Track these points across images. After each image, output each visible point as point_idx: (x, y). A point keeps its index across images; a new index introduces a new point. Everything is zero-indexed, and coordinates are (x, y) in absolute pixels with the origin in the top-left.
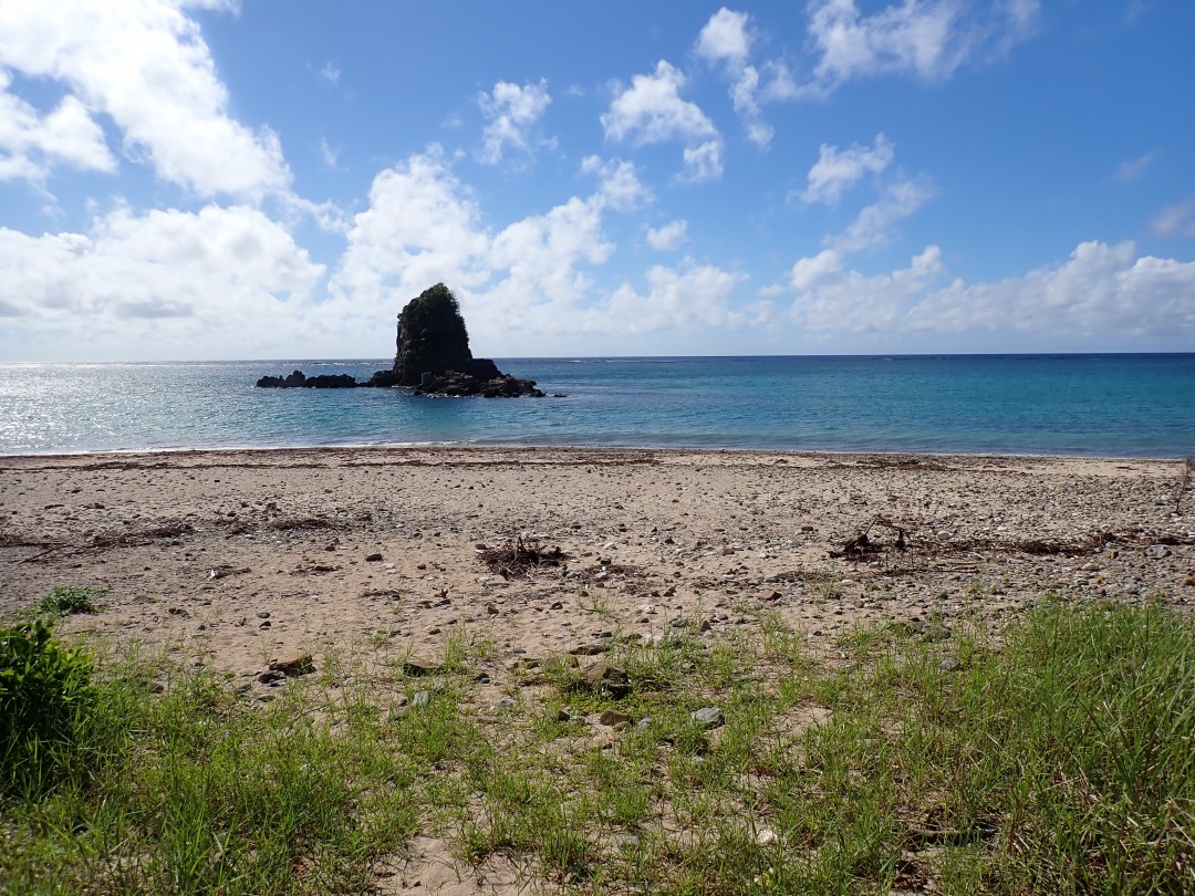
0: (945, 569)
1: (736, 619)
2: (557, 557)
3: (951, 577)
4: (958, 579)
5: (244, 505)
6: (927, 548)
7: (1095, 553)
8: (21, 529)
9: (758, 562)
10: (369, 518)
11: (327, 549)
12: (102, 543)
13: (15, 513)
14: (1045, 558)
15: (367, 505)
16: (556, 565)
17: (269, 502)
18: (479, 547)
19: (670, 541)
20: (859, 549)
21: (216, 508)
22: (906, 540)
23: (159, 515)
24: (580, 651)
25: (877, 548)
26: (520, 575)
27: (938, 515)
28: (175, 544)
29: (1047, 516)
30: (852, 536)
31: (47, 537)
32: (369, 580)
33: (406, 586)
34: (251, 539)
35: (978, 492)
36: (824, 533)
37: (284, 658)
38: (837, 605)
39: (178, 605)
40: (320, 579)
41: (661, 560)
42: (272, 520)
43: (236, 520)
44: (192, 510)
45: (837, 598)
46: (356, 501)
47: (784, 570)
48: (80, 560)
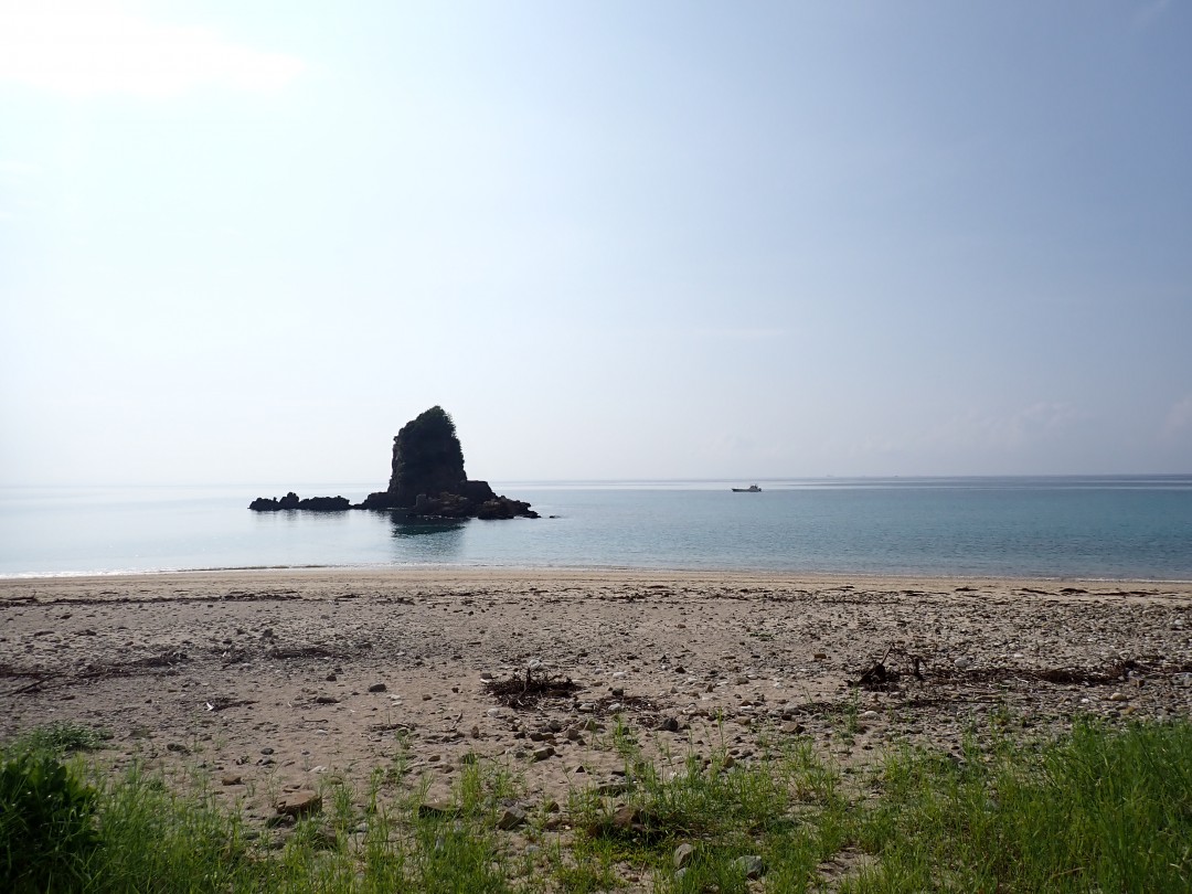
0: (969, 699)
1: (761, 754)
2: (567, 688)
3: (978, 707)
4: (984, 710)
5: (240, 632)
6: (943, 675)
7: (1121, 682)
8: (9, 657)
9: (776, 691)
10: (369, 646)
11: (328, 679)
12: (93, 674)
13: (3, 641)
14: (1069, 688)
15: (366, 632)
16: (568, 696)
17: (266, 628)
18: (485, 676)
19: (681, 670)
20: (876, 678)
21: (211, 634)
22: (922, 668)
23: (152, 643)
24: (602, 791)
25: (895, 677)
26: (529, 707)
27: (952, 643)
28: (172, 674)
29: (1062, 642)
30: (864, 663)
31: (38, 666)
32: (374, 713)
33: (413, 719)
34: (249, 668)
35: (988, 617)
36: (838, 660)
37: (293, 800)
38: (863, 740)
39: (176, 741)
40: (324, 712)
41: (674, 691)
42: (269, 647)
43: (232, 648)
44: (187, 638)
45: (863, 731)
46: (355, 627)
47: (803, 701)
48: (72, 691)
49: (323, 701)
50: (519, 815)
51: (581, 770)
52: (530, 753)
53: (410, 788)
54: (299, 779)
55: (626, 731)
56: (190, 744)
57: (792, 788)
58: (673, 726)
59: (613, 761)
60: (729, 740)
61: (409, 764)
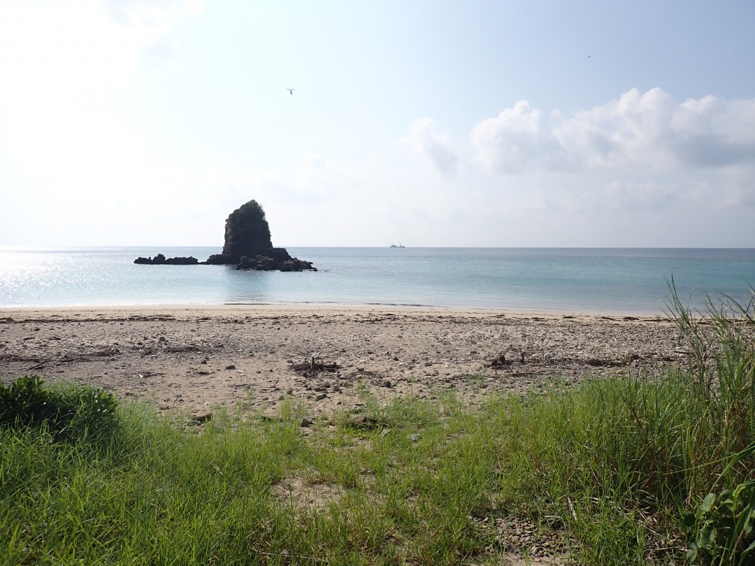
0: (544, 373)
1: (430, 397)
2: (334, 368)
3: (547, 377)
4: (550, 378)
5: (145, 339)
6: (535, 361)
7: (626, 365)
8: (16, 351)
9: (445, 369)
10: (222, 346)
11: (202, 363)
12: (68, 360)
13: (7, 342)
14: (598, 368)
15: (219, 339)
16: (334, 371)
17: (159, 336)
18: (289, 362)
19: (396, 359)
20: (499, 363)
21: (128, 339)
22: (525, 358)
23: (96, 344)
24: (351, 412)
25: (509, 363)
26: (314, 376)
27: (548, 346)
28: (113, 360)
29: (608, 345)
30: (496, 356)
31: (35, 356)
32: (230, 379)
33: (252, 382)
34: (156, 357)
35: (574, 333)
36: (483, 354)
37: (198, 415)
38: (484, 391)
39: (129, 391)
40: (203, 378)
41: (391, 369)
42: (165, 347)
43: (144, 346)
44: (115, 341)
45: (485, 387)
46: (212, 336)
47: (458, 374)
48: (61, 368)
49: (202, 373)
50: (310, 420)
51: (340, 403)
52: (314, 396)
53: (255, 411)
54: (198, 407)
55: (364, 387)
56: (136, 392)
57: (442, 410)
58: (388, 385)
59: (356, 399)
60: (416, 391)
61: (253, 401)
